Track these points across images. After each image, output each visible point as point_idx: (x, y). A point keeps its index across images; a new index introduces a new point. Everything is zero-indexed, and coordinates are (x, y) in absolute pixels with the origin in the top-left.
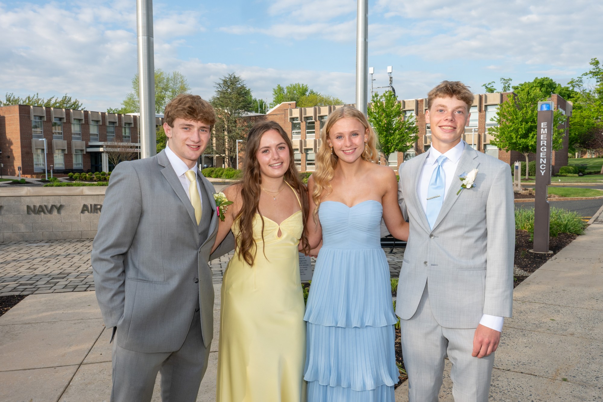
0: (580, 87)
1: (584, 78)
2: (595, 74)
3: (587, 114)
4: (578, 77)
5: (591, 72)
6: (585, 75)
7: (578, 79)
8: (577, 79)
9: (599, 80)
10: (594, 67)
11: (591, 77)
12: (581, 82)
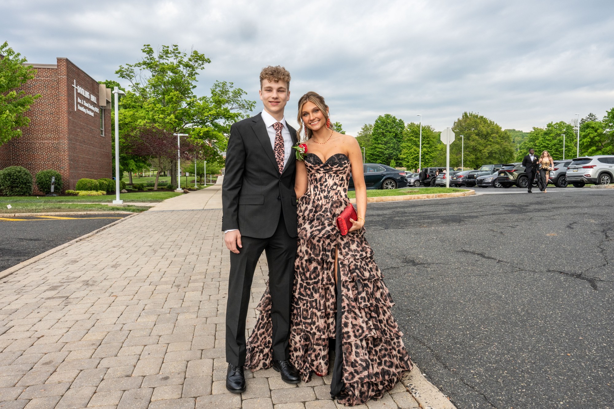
0: (131, 78)
1: (136, 70)
2: (149, 65)
3: (142, 115)
4: (127, 64)
5: (145, 63)
6: (138, 66)
7: (128, 66)
8: (126, 67)
9: (154, 74)
10: (148, 56)
11: (144, 68)
12: (132, 72)
